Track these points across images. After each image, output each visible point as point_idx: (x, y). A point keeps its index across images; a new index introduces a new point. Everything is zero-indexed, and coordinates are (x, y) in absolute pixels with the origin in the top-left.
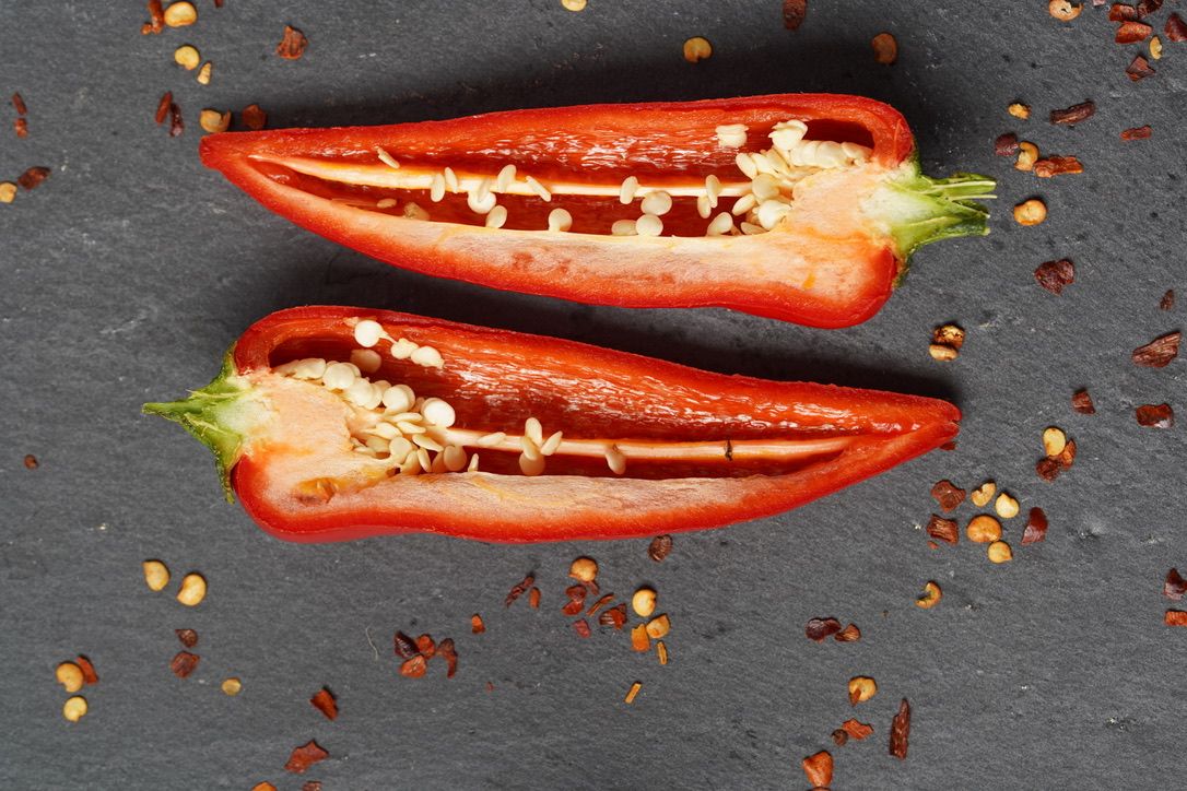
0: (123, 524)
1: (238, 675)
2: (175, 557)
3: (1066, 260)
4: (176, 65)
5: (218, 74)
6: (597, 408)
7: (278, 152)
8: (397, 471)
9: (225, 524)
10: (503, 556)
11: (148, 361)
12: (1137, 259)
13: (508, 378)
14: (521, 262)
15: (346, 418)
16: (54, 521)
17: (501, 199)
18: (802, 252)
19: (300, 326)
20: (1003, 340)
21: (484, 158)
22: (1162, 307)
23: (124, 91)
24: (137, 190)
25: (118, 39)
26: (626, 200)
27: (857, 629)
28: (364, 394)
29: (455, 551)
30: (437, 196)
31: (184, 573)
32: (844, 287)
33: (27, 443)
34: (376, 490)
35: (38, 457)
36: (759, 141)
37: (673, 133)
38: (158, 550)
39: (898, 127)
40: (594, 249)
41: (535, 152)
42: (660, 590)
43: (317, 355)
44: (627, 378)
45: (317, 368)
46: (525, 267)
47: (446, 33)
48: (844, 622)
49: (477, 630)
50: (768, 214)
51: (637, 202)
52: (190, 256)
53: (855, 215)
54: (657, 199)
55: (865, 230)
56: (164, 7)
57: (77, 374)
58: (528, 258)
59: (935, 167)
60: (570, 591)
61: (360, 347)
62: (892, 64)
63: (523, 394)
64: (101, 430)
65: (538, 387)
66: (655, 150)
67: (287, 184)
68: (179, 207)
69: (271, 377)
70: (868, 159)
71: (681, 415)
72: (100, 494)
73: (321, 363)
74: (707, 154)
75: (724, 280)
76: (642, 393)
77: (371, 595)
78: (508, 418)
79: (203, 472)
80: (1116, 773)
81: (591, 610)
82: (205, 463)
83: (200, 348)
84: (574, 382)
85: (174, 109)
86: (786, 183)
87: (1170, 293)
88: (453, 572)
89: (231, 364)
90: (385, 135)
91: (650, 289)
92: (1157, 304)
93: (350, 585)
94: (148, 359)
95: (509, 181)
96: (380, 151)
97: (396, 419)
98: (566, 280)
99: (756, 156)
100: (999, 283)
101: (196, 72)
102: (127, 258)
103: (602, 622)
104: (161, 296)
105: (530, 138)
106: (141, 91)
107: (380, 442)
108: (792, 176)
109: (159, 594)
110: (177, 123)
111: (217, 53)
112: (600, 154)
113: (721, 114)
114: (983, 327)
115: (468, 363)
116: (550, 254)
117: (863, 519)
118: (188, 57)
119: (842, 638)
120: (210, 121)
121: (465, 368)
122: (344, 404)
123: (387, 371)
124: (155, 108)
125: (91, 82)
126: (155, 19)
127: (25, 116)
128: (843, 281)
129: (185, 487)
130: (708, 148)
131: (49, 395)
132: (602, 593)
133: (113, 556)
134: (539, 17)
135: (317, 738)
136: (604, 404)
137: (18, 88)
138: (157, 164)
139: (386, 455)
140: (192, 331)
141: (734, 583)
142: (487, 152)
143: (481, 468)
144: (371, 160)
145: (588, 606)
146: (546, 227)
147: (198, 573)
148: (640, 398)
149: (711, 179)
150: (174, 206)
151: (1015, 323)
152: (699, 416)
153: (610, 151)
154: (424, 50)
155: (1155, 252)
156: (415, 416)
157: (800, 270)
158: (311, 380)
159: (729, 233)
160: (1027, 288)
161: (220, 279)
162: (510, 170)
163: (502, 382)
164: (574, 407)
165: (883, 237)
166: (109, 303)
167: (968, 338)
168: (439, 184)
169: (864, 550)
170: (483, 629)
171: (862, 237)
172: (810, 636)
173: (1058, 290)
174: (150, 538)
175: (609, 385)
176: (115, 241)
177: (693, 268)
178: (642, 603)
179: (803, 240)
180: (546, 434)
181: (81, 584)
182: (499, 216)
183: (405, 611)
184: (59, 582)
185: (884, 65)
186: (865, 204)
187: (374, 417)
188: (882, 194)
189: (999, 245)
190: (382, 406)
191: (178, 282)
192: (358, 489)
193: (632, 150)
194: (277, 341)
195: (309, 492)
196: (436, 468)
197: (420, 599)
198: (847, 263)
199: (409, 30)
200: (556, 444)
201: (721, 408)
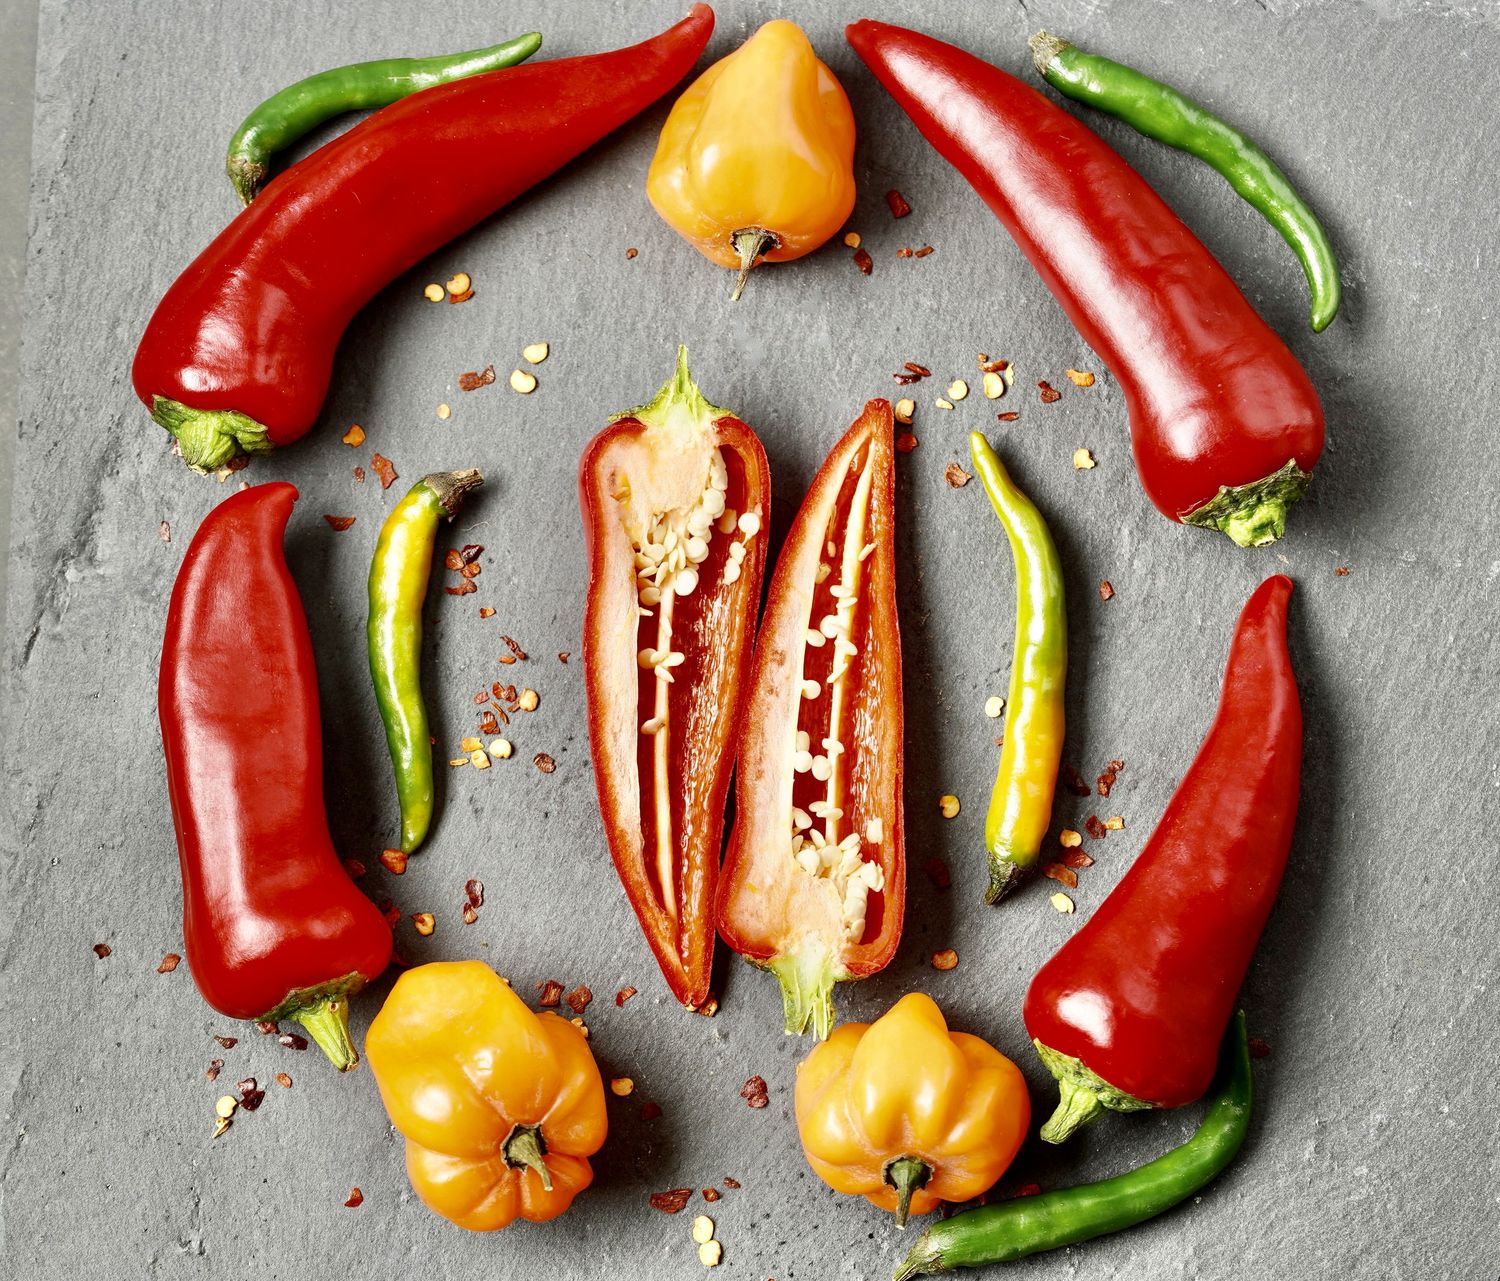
0: (579, 326)
1: (452, 418)
2: (551, 368)
3: (768, 1102)
4: (953, 380)
5: (944, 414)
6: (695, 710)
7: (876, 461)
8: (638, 550)
9: (576, 410)
10: (542, 635)
11: (711, 350)
12: (766, 1160)
13: (717, 637)
14: (778, 657)
15: (680, 508)
16: (584, 272)
17: (830, 642)
18: (777, 883)
19: (753, 468)
20: (704, 1049)
21: (866, 629)
22: (727, 1179)
23: (932, 337)
24: (851, 345)
25: (975, 334)
26: (826, 743)
27: (474, 921)
28: (699, 522)
29: (548, 595)
30: (834, 590)
31: (538, 376)
32: (746, 916)
33: (647, 252)
34: (622, 535)
35: (635, 259)
36: (869, 853)
37: (879, 783)
38: (557, 355)
39: (875, 964)
40: (787, 717)
41: (869, 671)
42: (510, 762)
43: (730, 483)
44: (719, 734)
45: (720, 484)
46: (774, 660)
47: (971, 602)
48: (479, 911)
49: (483, 612)
50: (809, 857)
51: (824, 753)
52: (796, 387)
53: (805, 927)
54: (825, 769)
55: (792, 935)
56: (1000, 372)
57: (702, 293)
58: (781, 663)
59: (846, 997)
60: (512, 688)
61: (738, 517)
62: (933, 966)
63: (705, 649)
64: (656, 311)
65: (710, 661)
66: (867, 769)
67: (850, 469)
68: (836, 379)
69: (712, 446)
70: (849, 940)
71: (690, 778)
72: (604, 308)
73: (723, 486)
74: (863, 811)
75: (756, 820)
76: (707, 746)
77: (515, 527)
78: (684, 638)
79: (619, 393)
80: (351, 1129)
81: (496, 705)
82: (626, 394)
83: (720, 394)
84: (715, 691)
85: (916, 378)
86: (833, 874)
87: (738, 1186)
88: (531, 594)
89: (720, 414)
90: (886, 550)
91: (752, 760)
92: (729, 1175)
93: (523, 510)
94: (712, 351)
95: (845, 650)
96: (873, 546)
97: (680, 548)
98: (762, 692)
99: (857, 849)
100: (750, 1046)
101: (945, 396)
102: (795, 336)
103: (486, 714)
104: (765, 363)
105: (880, 668)
106: (932, 352)
107: (662, 534)
108: (839, 878)
109: (520, 355)
110: (905, 380)
111: (961, 415)
112: (865, 723)
113: (892, 822)
114: (715, 1032)
115: (728, 604)
116: (784, 680)
117: (563, 929)
118: (957, 390)
119: (467, 909)
120: (905, 408)
121: (724, 602)
122: (691, 506)
123: (720, 540)
124: (918, 363)
125: (941, 311)
126: (989, 364)
127: (914, 257)
128: (752, 915)
129: (608, 378)
130: (867, 811)
131: (686, 269)
132: (509, 715)
133: (553, 318)
134: (982, 679)
135: (399, 480)
136: (697, 715)
137: (938, 251)
138: (872, 363)
139: (651, 542)
140: (734, 387)
141: (514, 822)
142: (870, 631)
143: (643, 618)
144: (867, 538)
145: (499, 702)
146: (806, 677)
147: (537, 386)
148: (704, 745)
149: (840, 813)
150: (837, 374)
151: (718, 1058)
152: (690, 792)
153: (867, 732)
154: (957, 583)
155: (771, 1174)
156: (683, 563)
157: (762, 882)
158: (710, 479)
159: (794, 826)
160: (746, 1069)
161: (776, 411)
162: (853, 650)
163: (713, 632)
164: (694, 691)
165: (786, 949)
166: (760, 320)
167: (708, 1019)
168: (845, 593)
169: (538, 929)
170: (483, 617)
171: (786, 932)
172: (469, 883)
173: (744, 1095)
174: (566, 349)
175: (714, 719)
176: (810, 327)
177: (767, 796)
178: (500, 747)
179: (786, 884)
180: (673, 670)
181: (531, 292)
182: (817, 640)
183: (500, 553)
184: (533, 273)
185: (932, 958)
186: (814, 935)
187: (681, 530)
188: (822, 949)
189: (782, 1048)
190: (691, 536)
191: (775, 376)
192: (622, 520)
193: (867, 750)
194: (741, 450)
195: (619, 480)
196: (641, 582)
197: (510, 566)
198: (766, 920)
199: (974, 571)
200: (664, 678)
201: (697, 810)
